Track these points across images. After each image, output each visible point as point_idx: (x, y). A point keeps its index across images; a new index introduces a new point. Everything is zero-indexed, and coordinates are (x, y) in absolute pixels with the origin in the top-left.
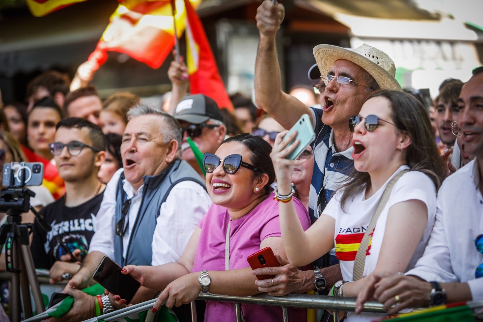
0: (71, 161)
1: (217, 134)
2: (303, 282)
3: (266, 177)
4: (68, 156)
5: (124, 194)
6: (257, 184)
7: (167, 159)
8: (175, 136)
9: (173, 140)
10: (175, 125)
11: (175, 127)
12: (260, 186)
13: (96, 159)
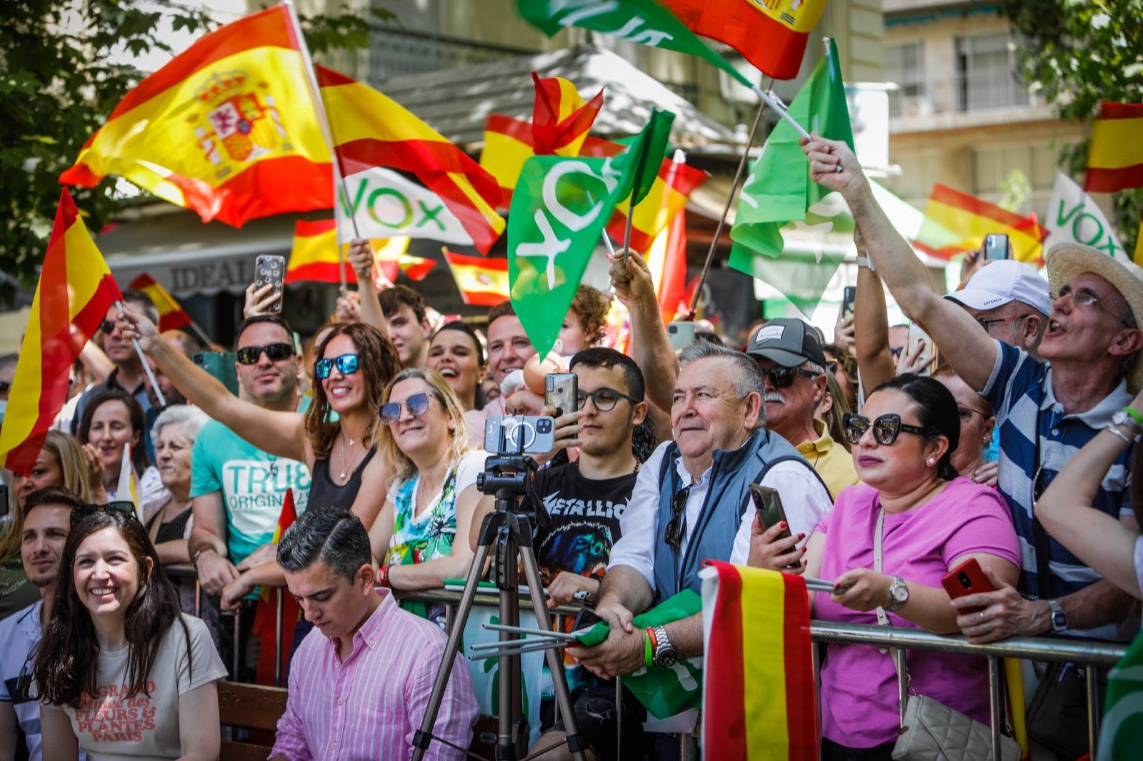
0: (599, 420)
1: (815, 386)
2: (1033, 618)
3: (944, 441)
4: (594, 412)
5: (676, 479)
6: (931, 452)
7: (746, 424)
8: (755, 386)
9: (752, 393)
10: (752, 369)
11: (754, 372)
12: (936, 456)
13: (634, 414)
